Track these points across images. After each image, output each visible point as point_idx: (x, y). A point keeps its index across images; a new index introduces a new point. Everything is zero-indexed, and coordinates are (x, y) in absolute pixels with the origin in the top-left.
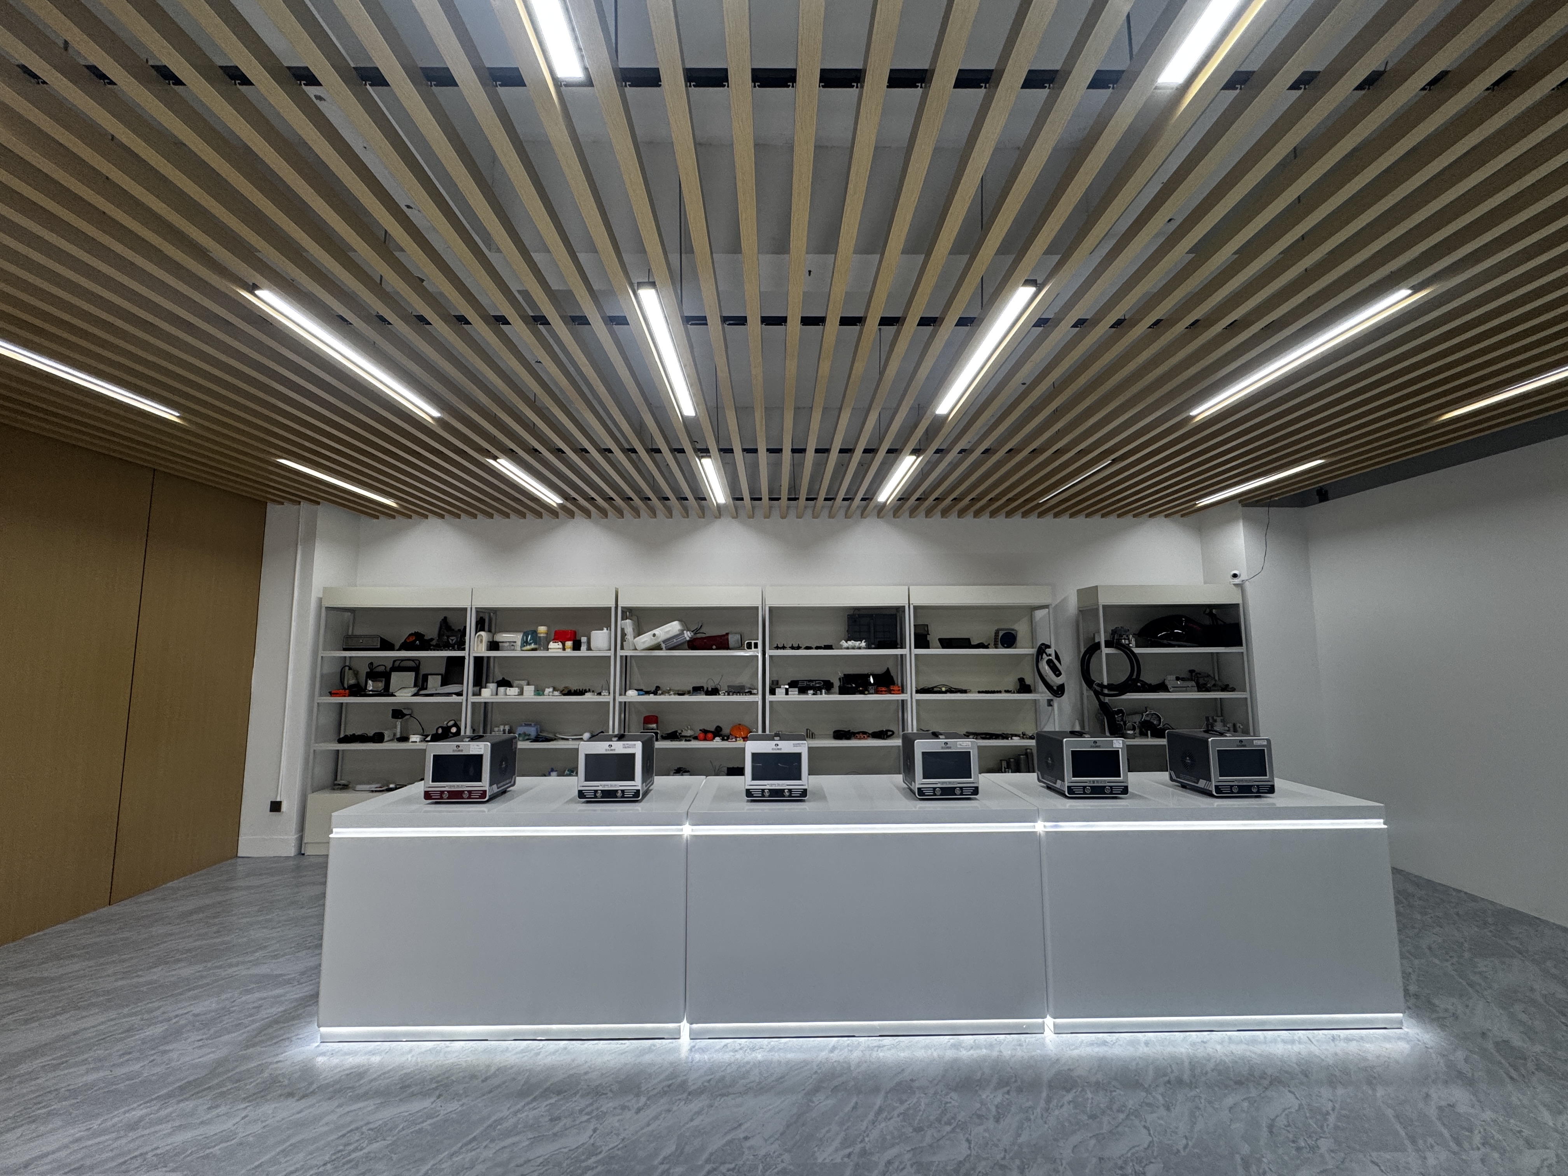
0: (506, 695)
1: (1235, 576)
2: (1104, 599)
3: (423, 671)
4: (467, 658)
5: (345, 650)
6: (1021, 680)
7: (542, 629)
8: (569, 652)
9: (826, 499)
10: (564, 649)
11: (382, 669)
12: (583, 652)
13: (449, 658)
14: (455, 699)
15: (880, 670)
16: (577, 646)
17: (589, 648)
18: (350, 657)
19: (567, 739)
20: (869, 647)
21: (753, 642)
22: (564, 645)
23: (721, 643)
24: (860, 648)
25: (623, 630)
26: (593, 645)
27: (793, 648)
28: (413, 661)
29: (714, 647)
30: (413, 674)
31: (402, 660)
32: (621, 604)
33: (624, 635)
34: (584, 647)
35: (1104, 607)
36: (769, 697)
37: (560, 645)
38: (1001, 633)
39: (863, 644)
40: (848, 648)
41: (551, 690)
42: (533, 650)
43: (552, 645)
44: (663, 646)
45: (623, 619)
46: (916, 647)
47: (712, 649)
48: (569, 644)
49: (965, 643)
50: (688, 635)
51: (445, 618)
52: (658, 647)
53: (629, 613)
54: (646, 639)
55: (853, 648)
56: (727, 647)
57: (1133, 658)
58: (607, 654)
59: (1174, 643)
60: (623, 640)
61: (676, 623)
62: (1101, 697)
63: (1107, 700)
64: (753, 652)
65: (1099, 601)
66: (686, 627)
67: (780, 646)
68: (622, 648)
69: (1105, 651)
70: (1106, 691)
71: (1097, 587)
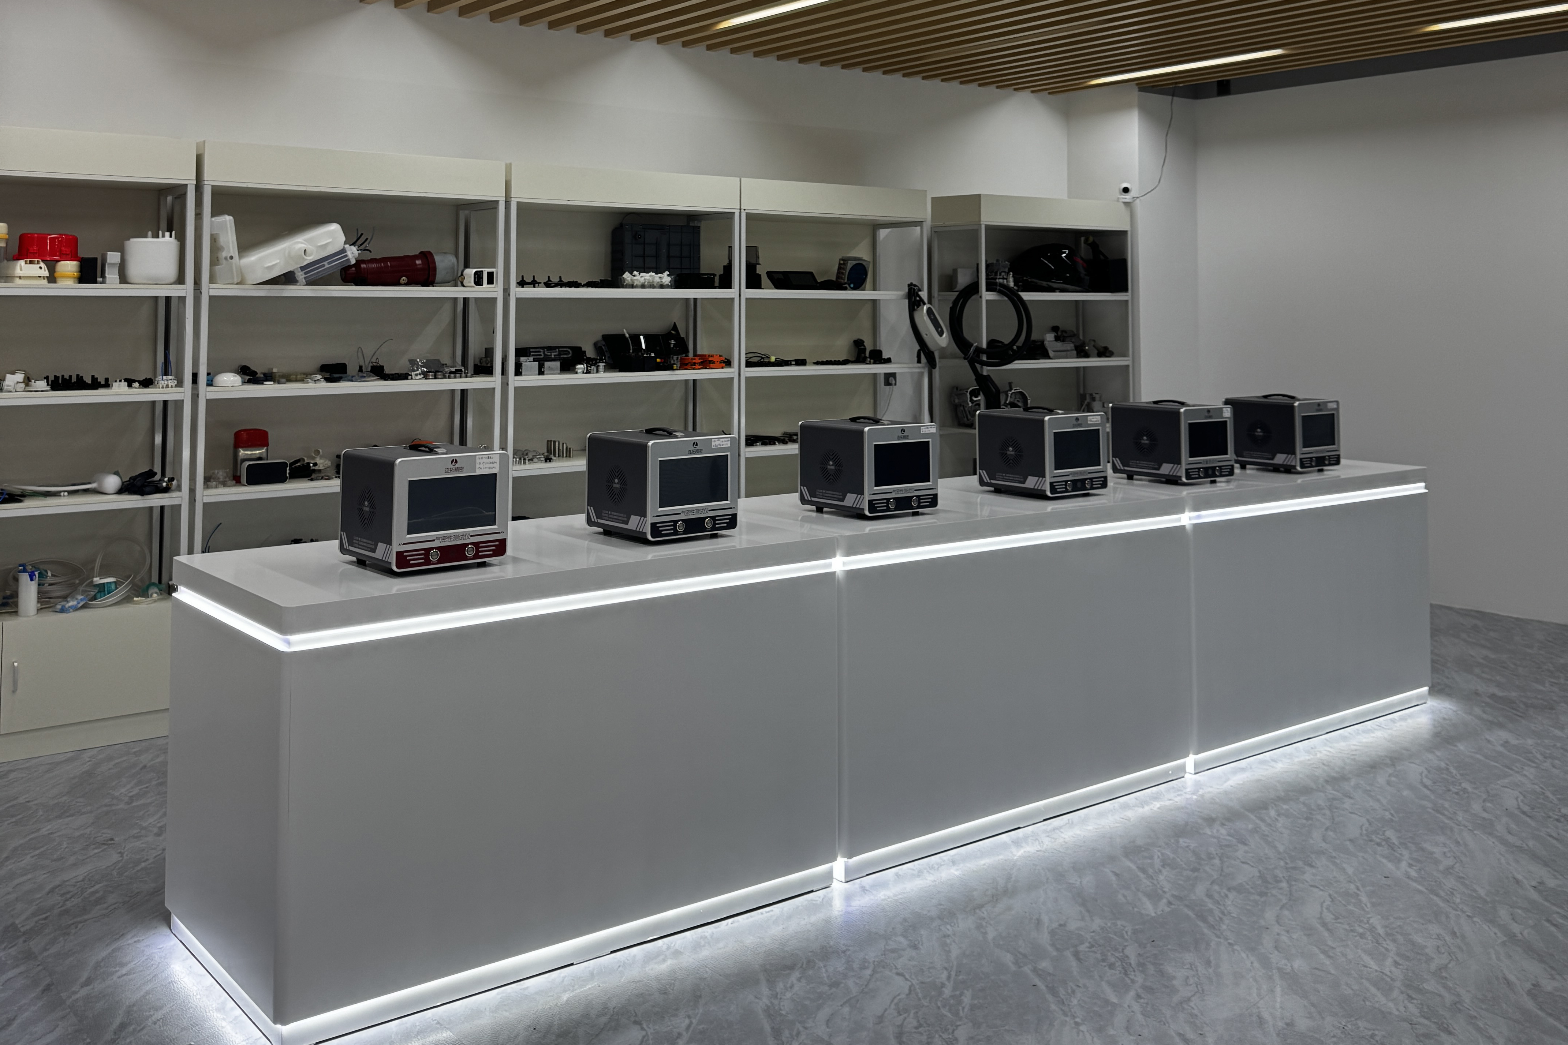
1: (1126, 190)
2: (991, 217)
6: (858, 346)
7: (1, 231)
8: (68, 287)
10: (52, 279)
12: (110, 287)
15: (657, 326)
16: (90, 272)
17: (124, 279)
19: (56, 494)
20: (678, 284)
21: (486, 271)
22: (52, 270)
23: (421, 271)
24: (662, 286)
25: (214, 239)
26: (134, 270)
27: (548, 285)
29: (404, 279)
32: (211, 178)
33: (215, 247)
34: (112, 275)
35: (988, 228)
36: (515, 382)
37: (39, 269)
38: (850, 264)
39: (666, 278)
40: (643, 286)
41: (20, 377)
43: (22, 268)
44: (300, 276)
45: (214, 214)
46: (748, 286)
47: (397, 283)
48: (69, 267)
49: (805, 280)
50: (353, 253)
52: (288, 278)
53: (228, 199)
54: (265, 261)
55: (652, 286)
56: (427, 278)
57: (1021, 307)
58: (175, 291)
59: (1055, 286)
60: (214, 261)
61: (335, 227)
62: (978, 366)
63: (986, 370)
64: (485, 291)
65: (982, 219)
66: (353, 237)
67: (528, 279)
68: (212, 280)
69: (987, 296)
70: (984, 358)
71: (979, 195)
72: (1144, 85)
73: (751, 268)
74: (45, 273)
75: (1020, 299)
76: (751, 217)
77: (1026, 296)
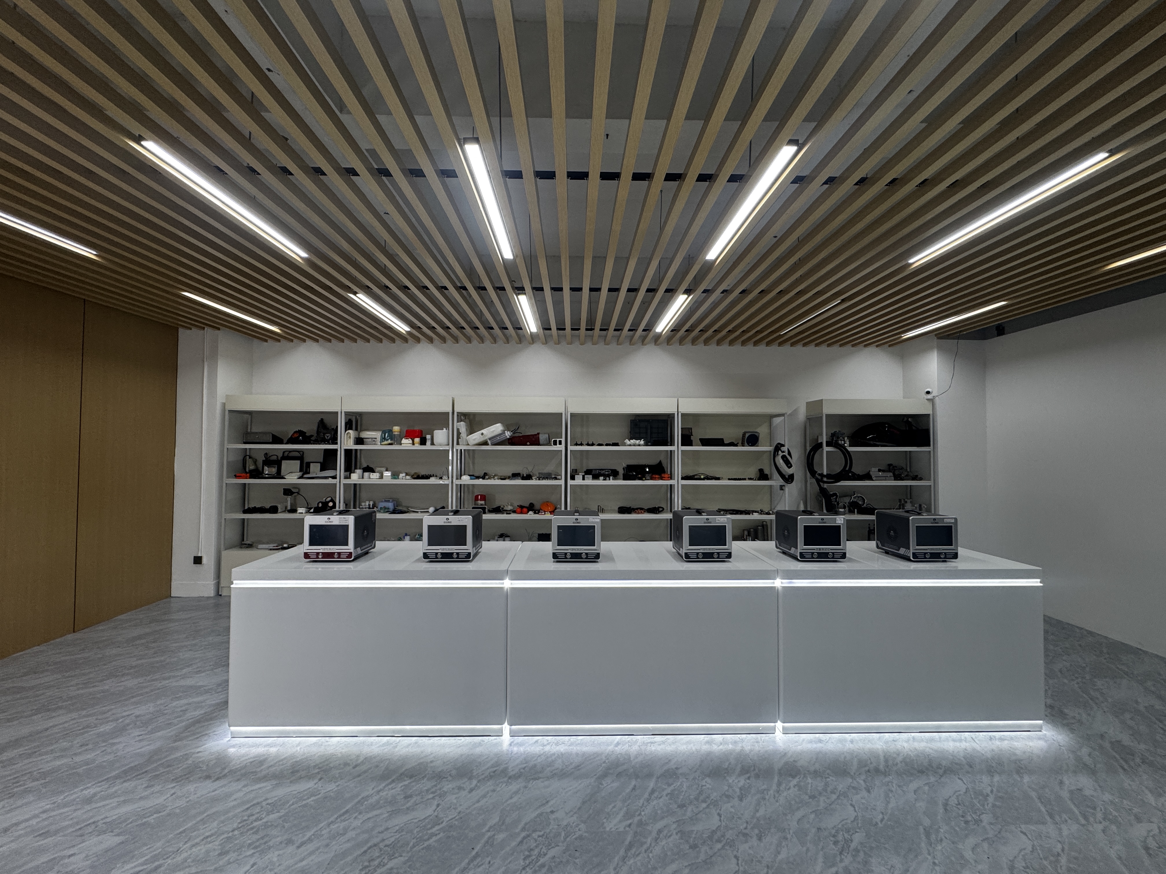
0: (370, 478)
1: (928, 393)
2: (828, 410)
3: (306, 460)
4: (339, 450)
5: (245, 443)
6: (761, 471)
7: (396, 429)
8: (418, 447)
9: (615, 330)
10: (413, 444)
11: (274, 458)
12: (428, 446)
13: (326, 450)
14: (330, 481)
15: (653, 462)
16: (423, 442)
17: (432, 444)
18: (250, 449)
19: (417, 512)
20: (646, 444)
21: (558, 440)
22: (413, 441)
23: (534, 440)
24: (639, 445)
25: (458, 430)
26: (435, 441)
27: (588, 445)
28: (298, 452)
29: (528, 443)
30: (298, 462)
31: (290, 452)
32: (457, 410)
33: (459, 434)
34: (428, 443)
35: (828, 415)
36: (570, 482)
37: (410, 441)
38: (747, 435)
39: (642, 442)
40: (630, 445)
41: (404, 475)
42: (390, 444)
43: (404, 441)
44: (489, 442)
45: (458, 422)
46: (682, 445)
47: (526, 445)
48: (417, 440)
49: (719, 442)
50: (508, 434)
51: (322, 419)
52: (485, 443)
53: (464, 416)
54: (476, 437)
55: (634, 445)
56: (538, 444)
57: (847, 454)
58: (447, 448)
59: (878, 443)
60: (458, 437)
61: (499, 425)
62: (821, 484)
63: (825, 486)
64: (558, 447)
65: (823, 411)
66: (507, 427)
67: (579, 443)
68: (458, 444)
69: (826, 449)
70: (825, 479)
71: (822, 400)
72: (940, 335)
73: (687, 437)
74: (411, 441)
75: (847, 450)
77: (851, 449)
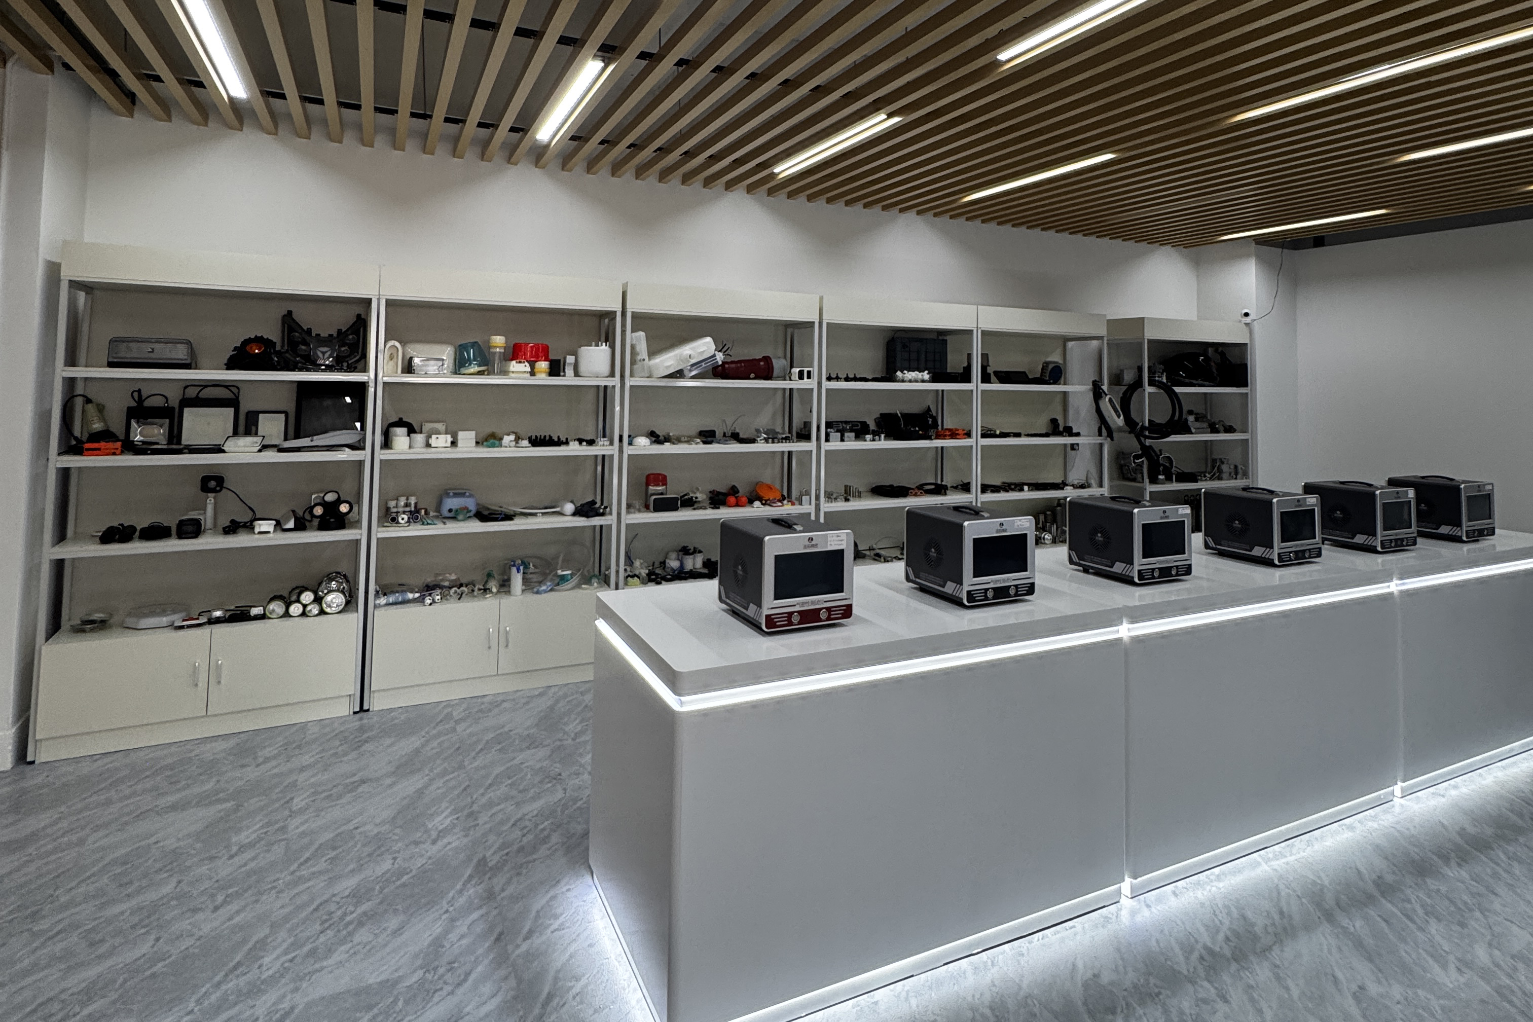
0: (428, 445)
1: (1246, 315)
2: (1151, 333)
3: (246, 405)
5: (111, 365)
6: (1054, 421)
7: (499, 341)
8: (542, 379)
10: (532, 373)
11: (157, 402)
12: (568, 379)
13: (301, 384)
14: (345, 455)
16: (556, 369)
17: (577, 374)
18: (86, 379)
19: (531, 516)
20: (934, 380)
21: (806, 370)
22: (532, 367)
23: (764, 370)
24: (923, 381)
25: (633, 347)
26: (583, 369)
27: (847, 379)
28: (227, 387)
29: (752, 375)
30: (230, 411)
31: (206, 386)
32: (631, 307)
33: (634, 353)
34: (569, 371)
35: (1150, 341)
36: (825, 446)
37: (525, 367)
39: (926, 375)
40: (910, 381)
41: (512, 437)
42: (480, 373)
43: (514, 366)
44: (688, 372)
45: (633, 331)
46: (982, 382)
47: (748, 378)
48: (543, 365)
49: (1021, 378)
50: (720, 357)
51: (290, 313)
52: (682, 374)
53: (642, 321)
54: (668, 361)
55: (916, 381)
56: (768, 376)
57: (1173, 396)
58: (609, 382)
60: (633, 362)
61: (709, 339)
64: (806, 383)
65: (1146, 335)
66: (721, 347)
67: (834, 376)
68: (632, 375)
69: (1149, 389)
70: (1147, 433)
71: (1143, 318)
72: (1258, 240)
73: (984, 368)
74: (528, 369)
75: (1173, 391)
76: (984, 333)
77: (1178, 390)
